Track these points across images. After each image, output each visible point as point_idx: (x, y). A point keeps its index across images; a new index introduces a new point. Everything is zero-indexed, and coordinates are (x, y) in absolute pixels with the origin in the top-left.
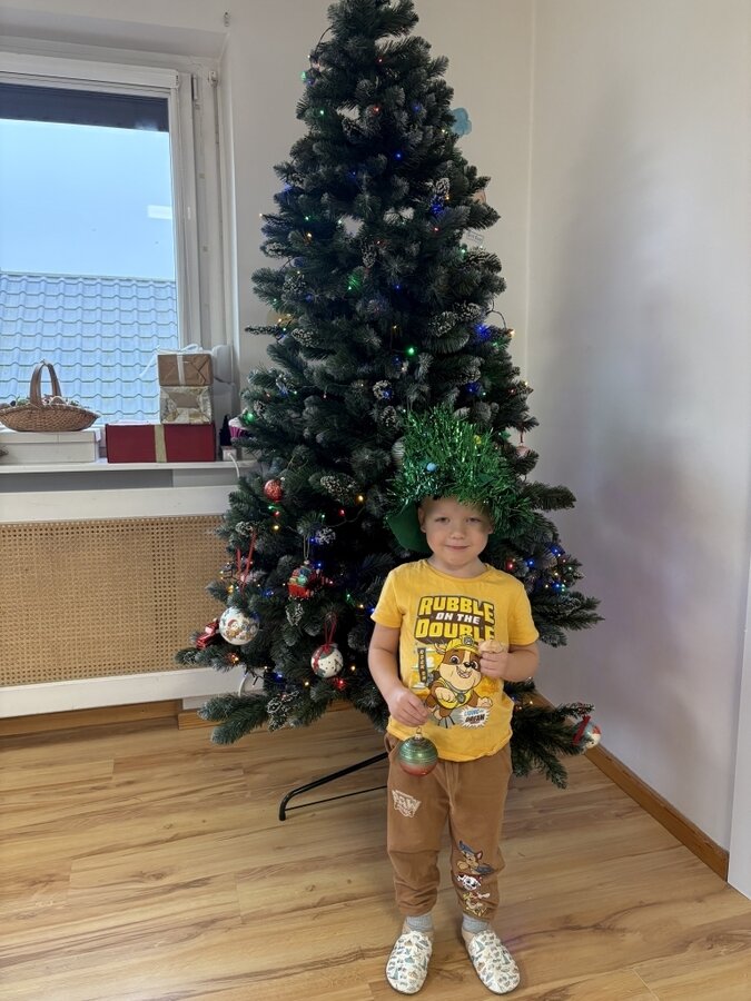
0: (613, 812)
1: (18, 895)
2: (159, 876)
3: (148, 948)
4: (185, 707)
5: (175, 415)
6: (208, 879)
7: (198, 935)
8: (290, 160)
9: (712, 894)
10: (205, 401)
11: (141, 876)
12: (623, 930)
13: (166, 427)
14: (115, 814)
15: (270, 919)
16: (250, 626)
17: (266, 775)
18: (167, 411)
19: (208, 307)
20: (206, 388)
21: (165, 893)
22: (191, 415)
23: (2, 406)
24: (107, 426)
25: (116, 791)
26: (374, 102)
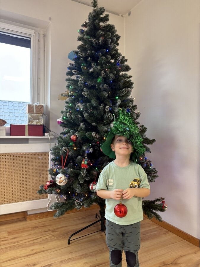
0: (163, 233)
2: (34, 265)
4: (29, 213)
5: (32, 122)
6: (51, 264)
8: (77, 50)
9: (197, 251)
10: (41, 118)
11: (28, 266)
12: (180, 264)
13: (29, 125)
14: (12, 248)
16: (66, 179)
17: (59, 232)
18: (30, 120)
19: (39, 94)
20: (42, 114)
22: (37, 122)
24: (11, 125)
25: (11, 241)
26: (102, 36)
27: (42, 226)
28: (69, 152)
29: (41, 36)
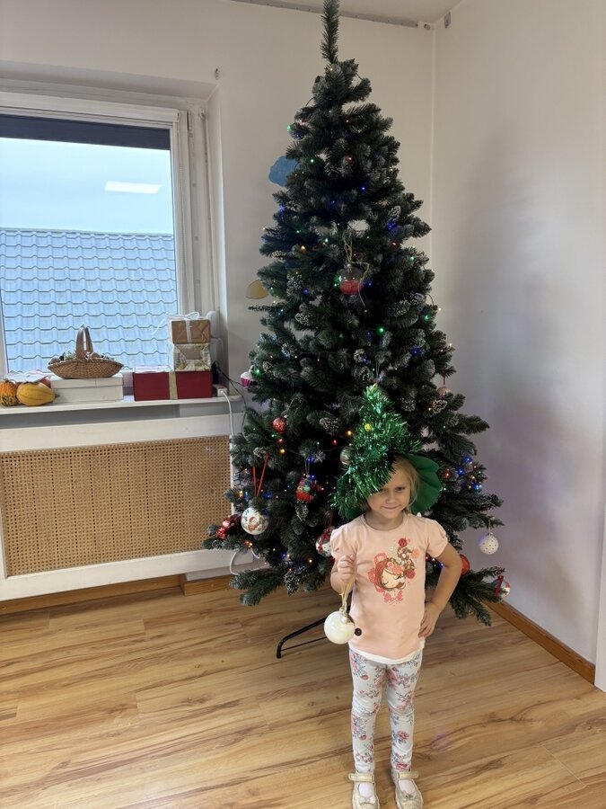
0: (510, 641)
1: (103, 720)
2: (202, 701)
3: (208, 750)
4: (189, 579)
5: (185, 365)
6: (237, 701)
7: (241, 740)
8: (286, 190)
9: (585, 693)
10: (206, 354)
11: (188, 702)
12: (531, 720)
13: (177, 374)
14: (156, 659)
15: (289, 726)
16: (264, 521)
17: (258, 627)
18: (179, 362)
19: (199, 282)
20: (207, 344)
21: (209, 712)
22: (197, 365)
23: (54, 361)
24: (134, 374)
25: (150, 643)
26: (348, 153)
27: (222, 611)
28: (269, 458)
29: (197, 120)
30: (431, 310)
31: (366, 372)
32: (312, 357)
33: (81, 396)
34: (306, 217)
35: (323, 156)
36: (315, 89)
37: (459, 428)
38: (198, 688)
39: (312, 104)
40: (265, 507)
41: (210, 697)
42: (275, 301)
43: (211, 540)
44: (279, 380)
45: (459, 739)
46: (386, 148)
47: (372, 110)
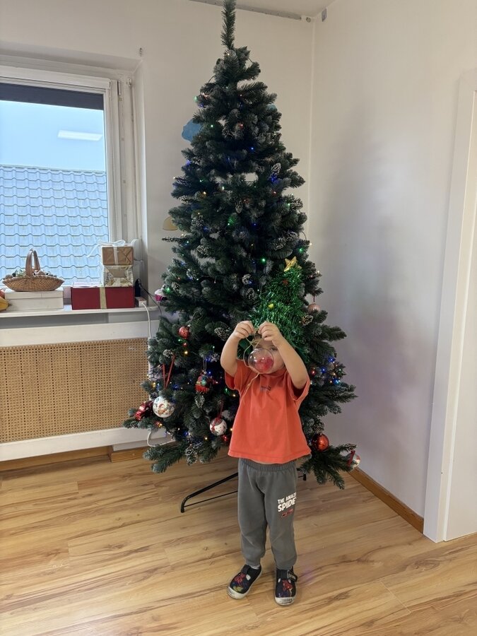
0: (361, 499)
1: (41, 562)
2: (120, 547)
3: (122, 586)
4: (115, 449)
5: (112, 282)
6: (148, 547)
7: (149, 577)
8: (192, 148)
9: (415, 540)
10: (130, 274)
11: (109, 547)
12: (373, 561)
13: (106, 288)
14: (86, 513)
15: (187, 566)
16: (171, 407)
17: (168, 488)
18: (108, 279)
19: (126, 215)
20: (131, 266)
21: (125, 556)
22: (122, 282)
23: (8, 277)
24: (72, 288)
25: (83, 500)
26: (240, 121)
27: (139, 475)
28: (175, 358)
29: (125, 87)
30: (304, 244)
31: (251, 292)
32: (211, 279)
33: (29, 305)
34: (207, 169)
35: (222, 122)
36: (216, 68)
37: (323, 337)
38: (117, 536)
39: (213, 81)
40: (172, 396)
41: (126, 544)
42: (183, 234)
43: (130, 421)
44: (185, 296)
45: (317, 576)
46: (270, 117)
47: (260, 87)
